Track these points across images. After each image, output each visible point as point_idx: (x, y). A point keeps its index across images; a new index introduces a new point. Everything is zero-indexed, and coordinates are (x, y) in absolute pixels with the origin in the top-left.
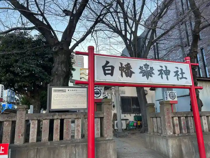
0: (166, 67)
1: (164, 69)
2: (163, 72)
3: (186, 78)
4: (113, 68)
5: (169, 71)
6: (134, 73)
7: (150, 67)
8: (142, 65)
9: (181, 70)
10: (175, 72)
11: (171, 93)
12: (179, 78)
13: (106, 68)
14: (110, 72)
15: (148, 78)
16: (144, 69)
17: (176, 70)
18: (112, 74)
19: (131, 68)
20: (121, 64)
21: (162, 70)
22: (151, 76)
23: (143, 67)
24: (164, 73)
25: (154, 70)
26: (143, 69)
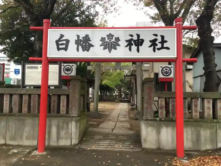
0: (138, 36)
1: (135, 38)
2: (132, 42)
3: (168, 48)
4: (68, 41)
5: (143, 41)
6: (93, 46)
7: (115, 38)
8: (105, 36)
9: (163, 37)
10: (151, 41)
11: (165, 68)
12: (156, 49)
13: (60, 43)
14: (64, 46)
15: (110, 51)
16: (107, 40)
17: (154, 37)
18: (66, 49)
19: (90, 41)
20: (78, 36)
21: (132, 39)
22: (115, 49)
23: (105, 38)
24: (134, 44)
25: (120, 40)
26: (105, 41)
